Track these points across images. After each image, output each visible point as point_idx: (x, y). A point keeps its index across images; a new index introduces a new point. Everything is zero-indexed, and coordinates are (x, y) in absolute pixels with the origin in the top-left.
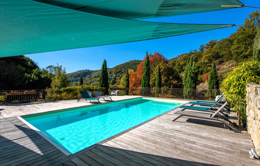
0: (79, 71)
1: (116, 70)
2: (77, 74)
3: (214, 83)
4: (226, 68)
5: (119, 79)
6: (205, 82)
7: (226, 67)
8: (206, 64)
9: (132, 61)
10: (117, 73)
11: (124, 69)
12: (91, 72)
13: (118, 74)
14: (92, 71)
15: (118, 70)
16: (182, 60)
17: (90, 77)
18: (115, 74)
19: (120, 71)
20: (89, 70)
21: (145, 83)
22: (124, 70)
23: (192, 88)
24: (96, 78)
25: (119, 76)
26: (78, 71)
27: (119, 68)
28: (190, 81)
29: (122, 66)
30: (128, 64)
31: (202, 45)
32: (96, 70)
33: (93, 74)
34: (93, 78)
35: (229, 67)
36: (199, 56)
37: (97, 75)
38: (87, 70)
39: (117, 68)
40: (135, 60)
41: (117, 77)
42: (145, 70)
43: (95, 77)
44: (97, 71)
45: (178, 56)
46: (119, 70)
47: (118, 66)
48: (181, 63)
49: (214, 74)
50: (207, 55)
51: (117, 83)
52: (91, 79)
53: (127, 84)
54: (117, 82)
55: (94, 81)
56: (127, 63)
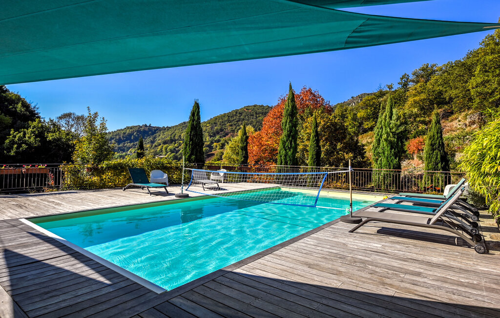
0: (128, 128)
1: (212, 128)
2: (124, 133)
3: (437, 158)
4: (459, 127)
5: (218, 147)
6: (413, 159)
7: (460, 125)
8: (415, 118)
9: (247, 108)
10: (214, 135)
11: (231, 126)
12: (155, 130)
13: (217, 137)
14: (158, 129)
15: (216, 128)
16: (362, 108)
17: (152, 142)
18: (211, 136)
19: (222, 130)
20: (150, 126)
21: (285, 156)
22: (229, 128)
23: (392, 167)
24: (167, 145)
25: (218, 141)
26: (125, 128)
27: (219, 123)
28: (386, 153)
29: (226, 118)
30: (240, 113)
31: (405, 74)
32: (167, 127)
33: (159, 135)
34: (160, 145)
35: (466, 125)
36: (400, 100)
37: (168, 138)
38: (146, 126)
39: (215, 123)
40: (255, 106)
41: (215, 144)
42: (286, 125)
43: (165, 143)
44: (170, 128)
45: (352, 97)
46: (219, 128)
47: (216, 118)
48: (359, 115)
49: (438, 138)
50: (417, 98)
51: (215, 157)
52: (156, 146)
53: (244, 157)
54: (213, 154)
55: (161, 149)
56: (236, 111)
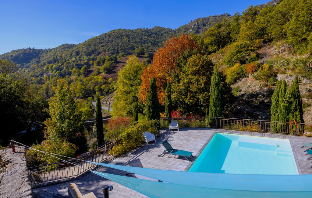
0: (14, 51)
1: (87, 49)
2: (12, 56)
4: (275, 53)
5: (95, 64)
8: (248, 47)
9: (114, 32)
10: (90, 54)
11: (103, 46)
12: (39, 52)
13: (93, 56)
14: (41, 51)
15: (90, 48)
16: (207, 36)
17: (38, 62)
18: (87, 56)
19: (95, 50)
20: (33, 48)
22: (101, 49)
24: (52, 64)
25: (94, 59)
26: (12, 52)
27: (92, 45)
29: (98, 41)
30: (108, 36)
32: (49, 49)
33: (43, 56)
34: (45, 64)
35: (279, 52)
36: (233, 31)
37: (52, 59)
38: (30, 49)
39: (89, 45)
40: (119, 30)
41: (91, 61)
43: (49, 63)
44: (51, 50)
45: (191, 21)
46: (93, 48)
47: (89, 41)
48: (205, 42)
50: (248, 33)
51: (94, 73)
52: (42, 66)
54: (92, 71)
55: (47, 69)
56: (106, 34)
